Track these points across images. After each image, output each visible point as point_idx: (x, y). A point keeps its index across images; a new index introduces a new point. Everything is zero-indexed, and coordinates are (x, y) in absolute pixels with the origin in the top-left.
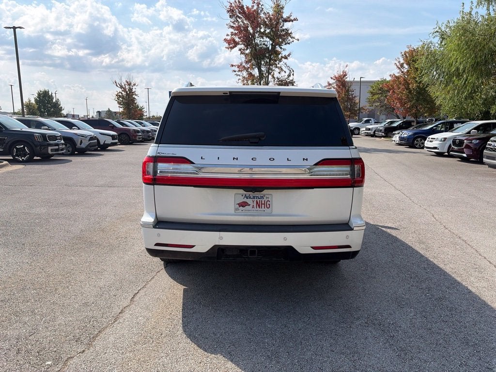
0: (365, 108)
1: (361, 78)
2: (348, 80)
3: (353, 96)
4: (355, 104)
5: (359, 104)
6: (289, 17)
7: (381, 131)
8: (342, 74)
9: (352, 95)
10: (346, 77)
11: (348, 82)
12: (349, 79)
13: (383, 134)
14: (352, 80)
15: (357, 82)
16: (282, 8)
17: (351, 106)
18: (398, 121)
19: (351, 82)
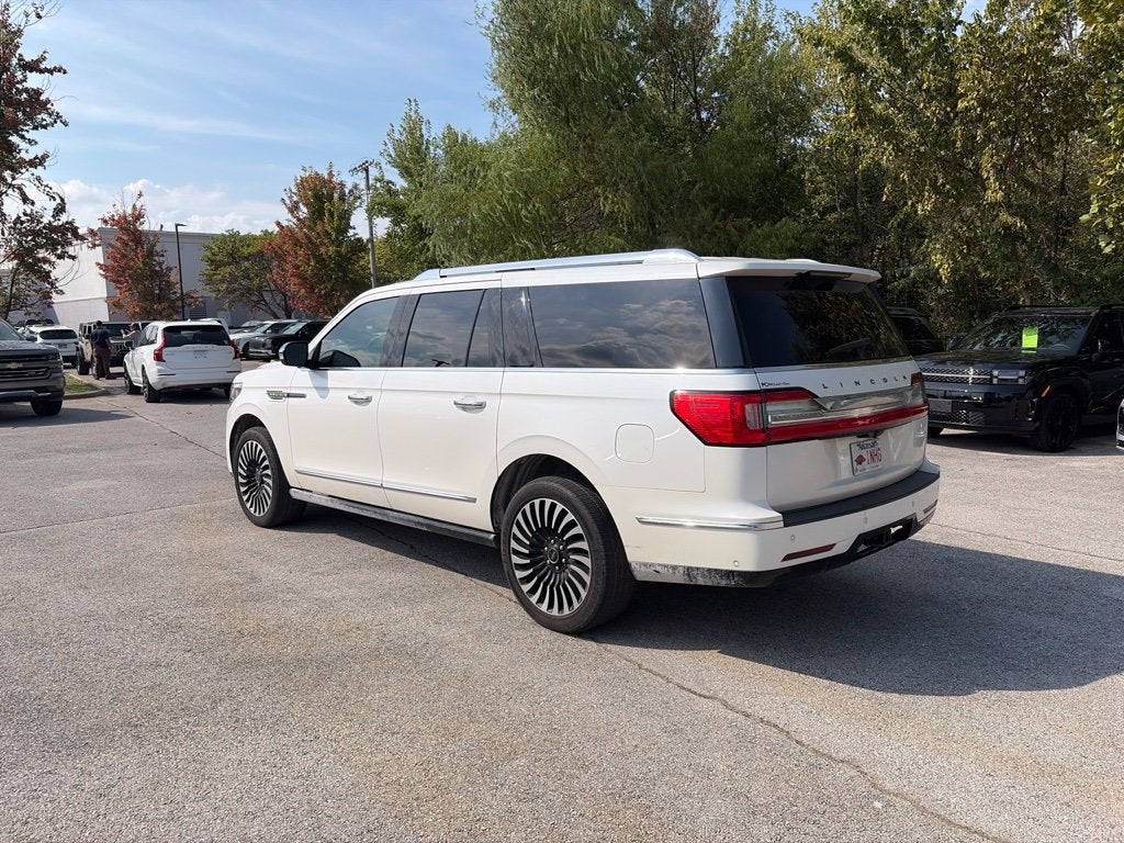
0: (195, 295)
1: (177, 225)
2: (145, 227)
3: (164, 266)
4: (170, 285)
5: (178, 286)
6: (39, 61)
7: (264, 345)
8: (129, 211)
9: (160, 264)
10: (142, 220)
11: (147, 233)
12: (149, 225)
13: (270, 352)
14: (157, 229)
15: (169, 234)
16: (19, 33)
17: (160, 289)
18: (294, 324)
19: (155, 234)
